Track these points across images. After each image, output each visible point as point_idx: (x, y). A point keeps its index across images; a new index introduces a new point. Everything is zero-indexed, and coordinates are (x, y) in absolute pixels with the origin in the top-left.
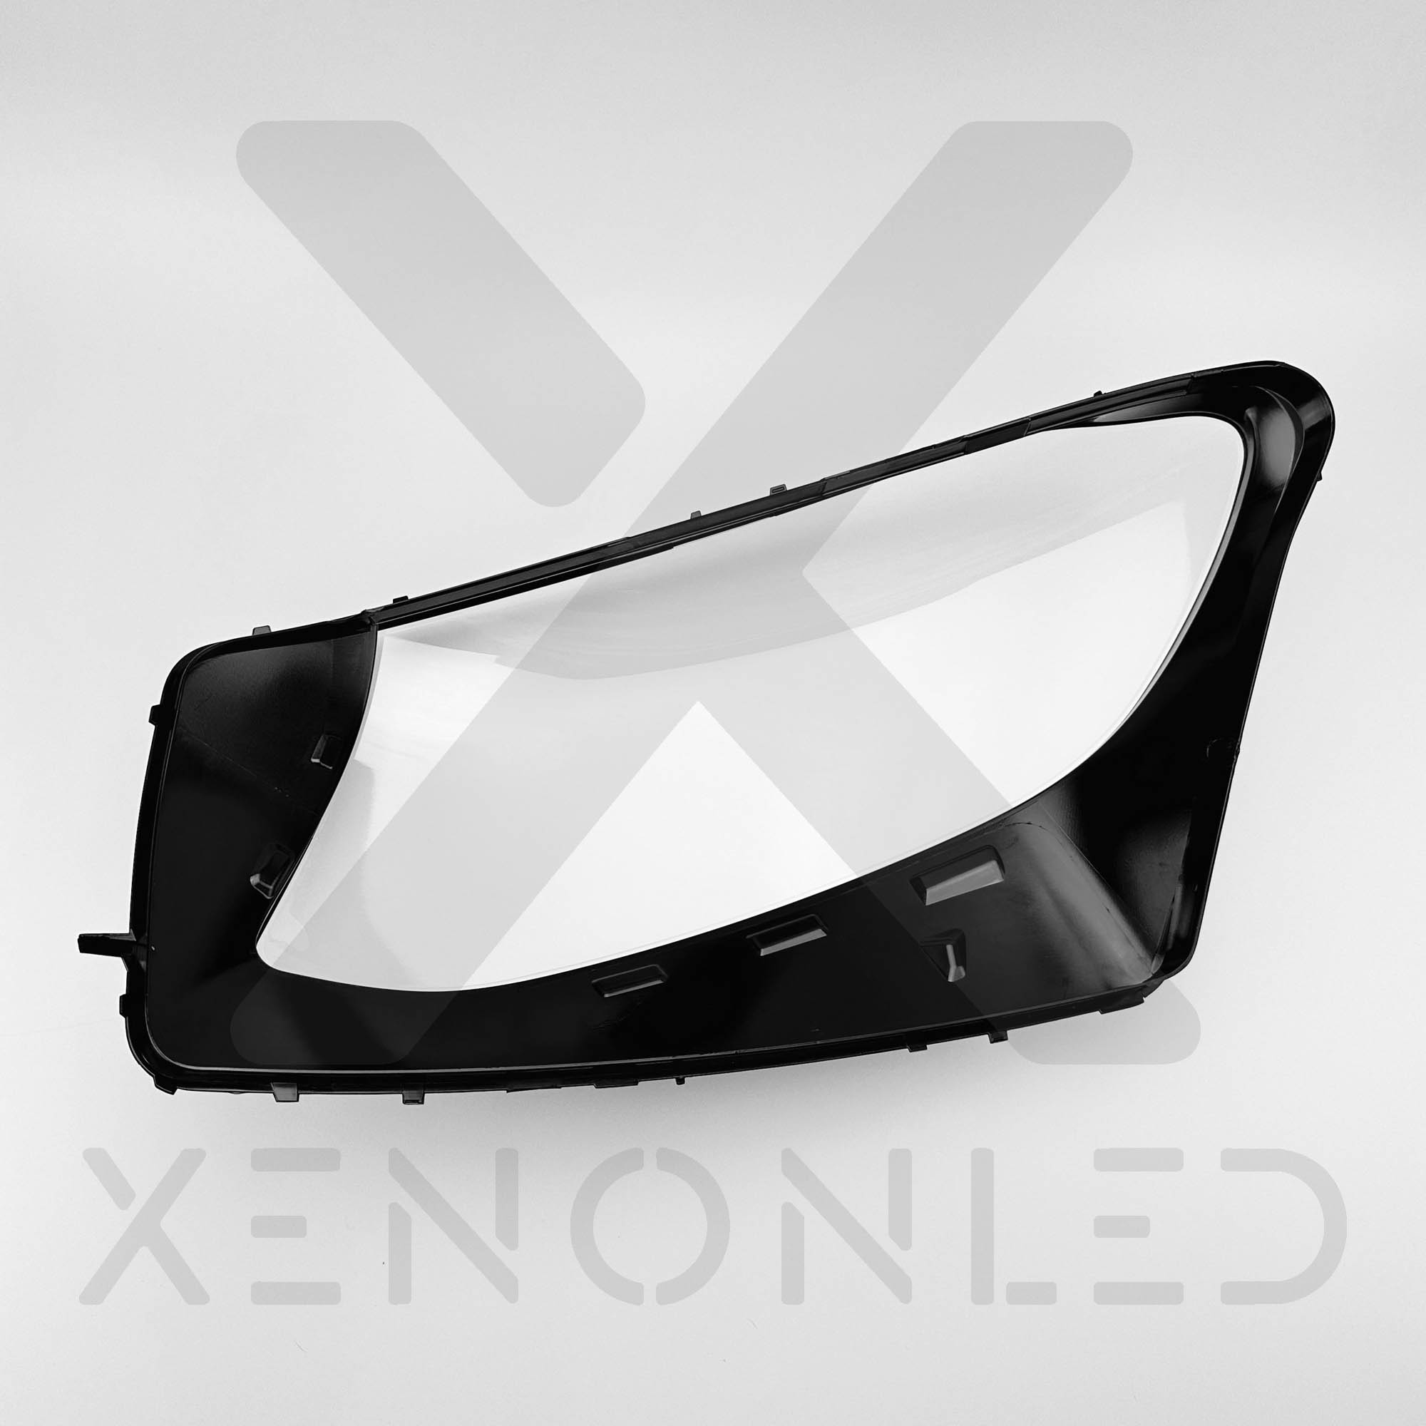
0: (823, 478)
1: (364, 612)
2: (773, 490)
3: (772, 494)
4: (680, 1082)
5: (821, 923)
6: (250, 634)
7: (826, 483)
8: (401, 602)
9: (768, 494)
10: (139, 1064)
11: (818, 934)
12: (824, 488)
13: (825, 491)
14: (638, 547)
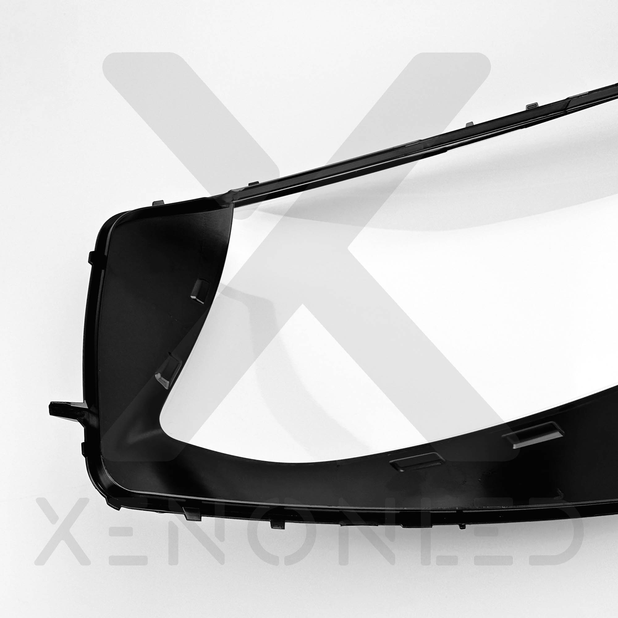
0: (568, 97)
1: (230, 192)
2: (528, 107)
3: (528, 109)
4: (463, 527)
5: (558, 427)
6: (151, 205)
7: (570, 101)
8: (254, 186)
9: (524, 109)
10: (96, 488)
11: (557, 435)
12: (568, 105)
13: (568, 107)
14: (426, 148)
